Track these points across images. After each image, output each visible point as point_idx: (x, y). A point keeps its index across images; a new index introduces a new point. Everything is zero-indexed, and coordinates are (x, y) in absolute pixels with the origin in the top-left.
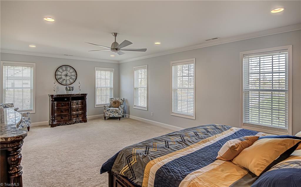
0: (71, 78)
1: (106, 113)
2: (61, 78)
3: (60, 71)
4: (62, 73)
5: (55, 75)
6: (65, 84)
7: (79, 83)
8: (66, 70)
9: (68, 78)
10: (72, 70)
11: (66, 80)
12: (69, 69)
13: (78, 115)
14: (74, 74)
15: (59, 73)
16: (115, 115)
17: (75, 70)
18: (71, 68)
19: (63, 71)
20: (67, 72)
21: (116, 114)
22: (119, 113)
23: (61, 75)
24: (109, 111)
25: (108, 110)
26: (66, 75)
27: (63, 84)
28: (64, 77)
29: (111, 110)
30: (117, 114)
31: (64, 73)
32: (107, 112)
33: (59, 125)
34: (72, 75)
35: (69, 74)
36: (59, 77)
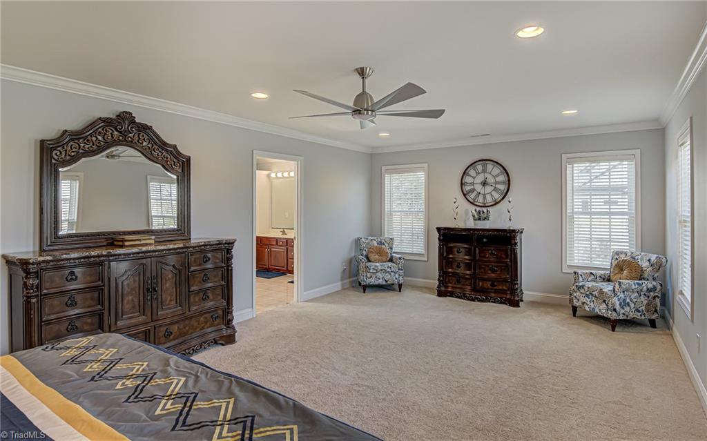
0: (495, 189)
1: (575, 294)
2: (472, 191)
3: (470, 176)
4: (475, 179)
5: (462, 184)
6: (481, 205)
7: (510, 202)
8: (484, 171)
9: (488, 189)
10: (497, 170)
11: (485, 195)
12: (490, 166)
13: (496, 284)
14: (502, 178)
15: (468, 180)
16: (597, 310)
17: (504, 169)
18: (495, 164)
19: (478, 173)
20: (487, 175)
21: (601, 307)
22: (610, 305)
23: (473, 184)
24: (582, 291)
25: (579, 288)
26: (484, 183)
27: (477, 204)
28: (479, 188)
29: (586, 289)
30: (605, 306)
31: (480, 179)
32: (578, 293)
33: (451, 296)
34: (496, 183)
35: (491, 180)
36: (468, 188)
